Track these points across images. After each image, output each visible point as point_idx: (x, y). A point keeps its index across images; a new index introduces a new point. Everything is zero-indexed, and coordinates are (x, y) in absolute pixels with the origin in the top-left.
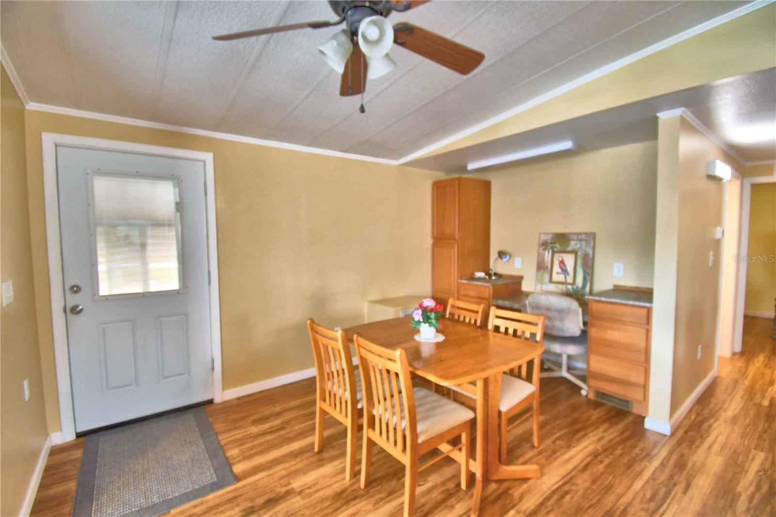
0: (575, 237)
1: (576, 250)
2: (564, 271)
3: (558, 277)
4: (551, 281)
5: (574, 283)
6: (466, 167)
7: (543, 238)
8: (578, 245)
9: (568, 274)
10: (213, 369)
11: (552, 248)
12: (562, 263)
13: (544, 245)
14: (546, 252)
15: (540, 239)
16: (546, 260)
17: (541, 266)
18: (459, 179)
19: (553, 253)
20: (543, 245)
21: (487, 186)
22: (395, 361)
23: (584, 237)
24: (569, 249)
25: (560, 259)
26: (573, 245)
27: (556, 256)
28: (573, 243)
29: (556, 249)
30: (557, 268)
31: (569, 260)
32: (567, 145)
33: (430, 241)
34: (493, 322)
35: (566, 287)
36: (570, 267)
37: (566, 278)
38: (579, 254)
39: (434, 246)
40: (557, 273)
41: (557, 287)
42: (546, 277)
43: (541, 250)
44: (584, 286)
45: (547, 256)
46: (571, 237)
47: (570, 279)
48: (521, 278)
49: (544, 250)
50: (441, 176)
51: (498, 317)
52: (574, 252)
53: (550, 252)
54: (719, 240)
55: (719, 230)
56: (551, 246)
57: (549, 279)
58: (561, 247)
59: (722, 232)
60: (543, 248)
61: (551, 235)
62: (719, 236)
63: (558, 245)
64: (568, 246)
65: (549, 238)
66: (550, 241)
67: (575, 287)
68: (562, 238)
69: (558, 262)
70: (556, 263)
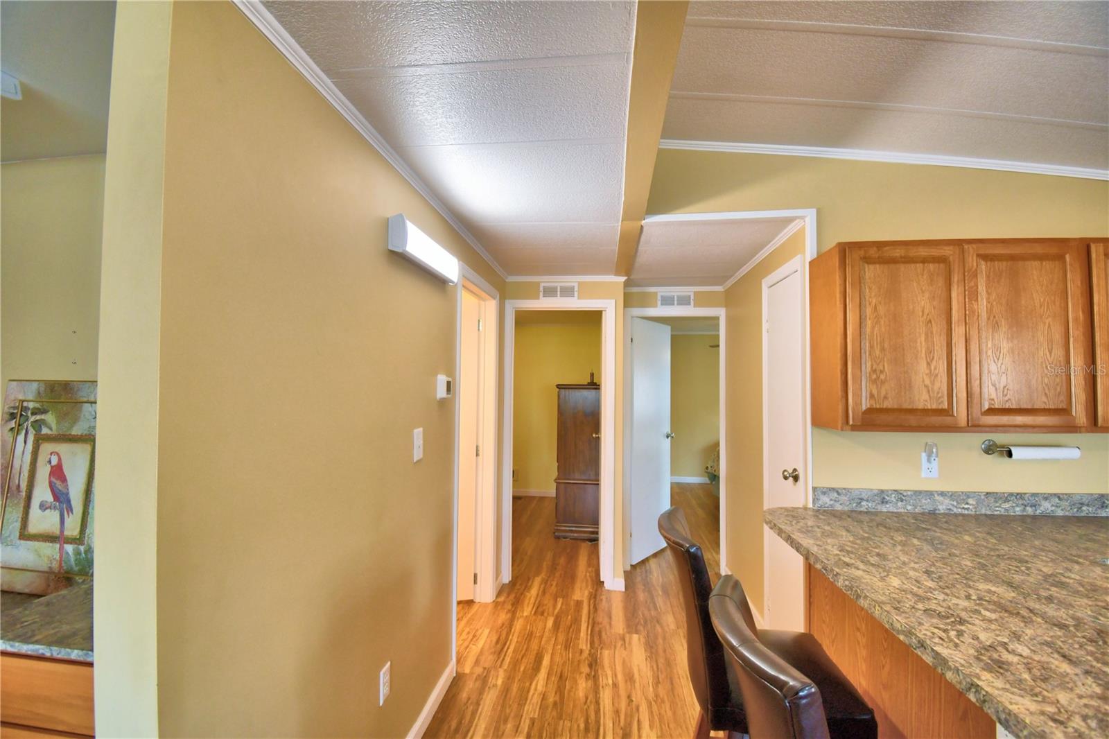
2: (61, 498)
3: (44, 521)
4: (24, 535)
5: (81, 539)
7: (16, 394)
9: (70, 509)
11: (38, 425)
12: (58, 472)
13: (17, 415)
14: (21, 438)
15: (6, 398)
16: (16, 463)
19: (39, 442)
20: (13, 416)
24: (76, 431)
25: (55, 461)
26: (90, 418)
27: (46, 448)
29: (45, 431)
30: (42, 493)
31: (77, 465)
35: (61, 549)
36: (76, 487)
37: (62, 521)
40: (43, 507)
41: (37, 552)
42: (14, 515)
43: (9, 437)
45: (22, 449)
47: (72, 526)
49: (15, 431)
52: (91, 440)
53: (31, 438)
54: (442, 401)
55: (442, 379)
56: (33, 419)
57: (18, 525)
58: (58, 423)
59: (449, 385)
60: (13, 424)
61: (35, 385)
62: (441, 392)
63: (50, 418)
64: (75, 420)
65: (29, 395)
66: (31, 405)
67: (82, 548)
68: (64, 396)
69: (48, 468)
70: (43, 473)
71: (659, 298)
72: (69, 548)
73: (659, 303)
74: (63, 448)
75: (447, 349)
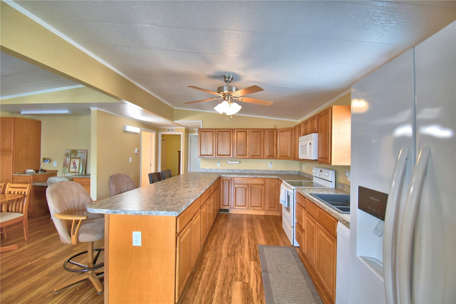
0: (80, 152)
1: (80, 157)
2: (75, 167)
3: (72, 170)
4: (69, 172)
5: (78, 172)
7: (67, 151)
8: (81, 155)
9: (77, 168)
11: (70, 156)
12: (74, 163)
13: (67, 155)
14: (68, 158)
15: (65, 152)
16: (67, 162)
17: (65, 165)
18: (15, 118)
20: (66, 155)
21: (38, 124)
23: (83, 151)
24: (77, 157)
25: (74, 161)
26: (79, 155)
27: (72, 160)
28: (79, 154)
29: (72, 157)
30: (72, 166)
31: (77, 162)
34: (8, 190)
35: (75, 174)
36: (77, 165)
37: (75, 170)
38: (81, 159)
40: (72, 168)
41: (72, 174)
44: (82, 173)
45: (68, 160)
46: (78, 151)
47: (77, 170)
48: (57, 171)
49: (67, 157)
51: (11, 187)
52: (79, 158)
53: (69, 158)
54: (136, 153)
55: (136, 150)
56: (70, 155)
57: (68, 171)
58: (74, 156)
59: (138, 151)
60: (66, 156)
61: (70, 150)
63: (72, 155)
64: (77, 155)
65: (69, 152)
66: (69, 153)
67: (79, 174)
68: (75, 152)
69: (73, 163)
70: (72, 163)
72: (77, 174)
73: (196, 132)
74: (75, 160)
75: (138, 144)
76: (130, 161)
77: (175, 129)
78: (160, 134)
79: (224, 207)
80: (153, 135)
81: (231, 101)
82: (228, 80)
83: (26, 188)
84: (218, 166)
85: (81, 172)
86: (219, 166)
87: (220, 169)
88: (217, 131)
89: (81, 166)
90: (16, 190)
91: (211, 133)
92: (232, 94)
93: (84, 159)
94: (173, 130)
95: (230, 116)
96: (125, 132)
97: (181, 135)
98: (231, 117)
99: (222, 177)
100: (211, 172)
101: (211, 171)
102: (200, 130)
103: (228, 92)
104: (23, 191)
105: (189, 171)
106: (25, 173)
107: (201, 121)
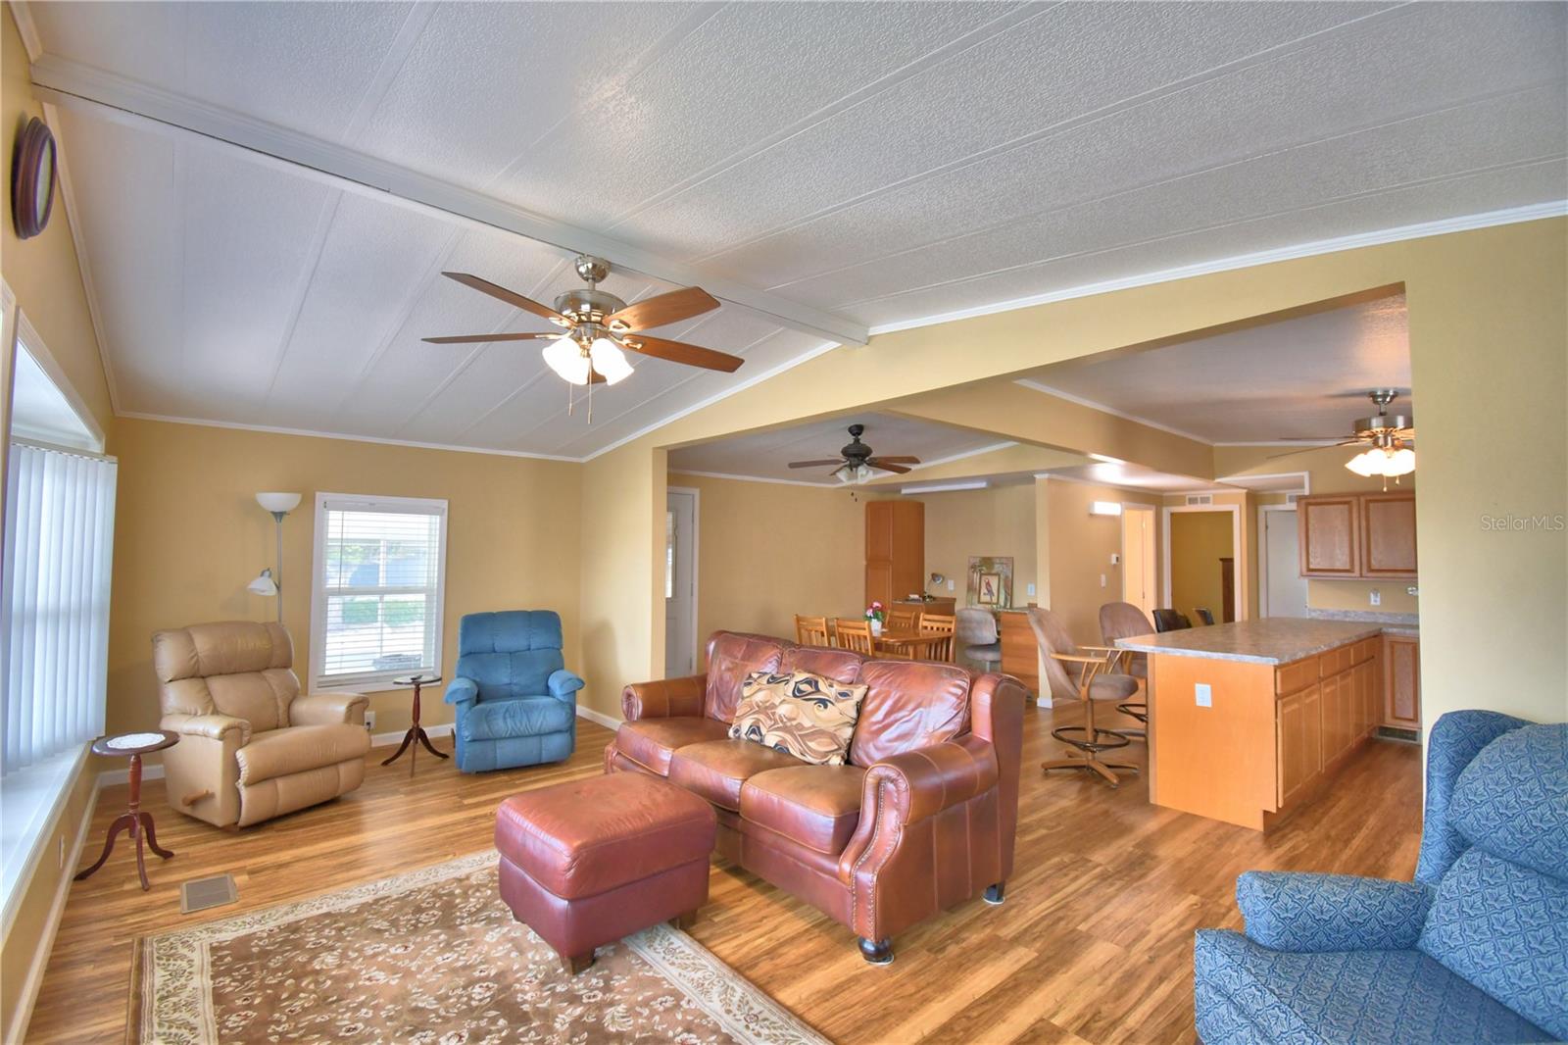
0: (998, 561)
1: (1000, 572)
2: (990, 592)
3: (984, 598)
4: (979, 602)
5: (997, 603)
6: (900, 491)
7: (972, 561)
8: (1001, 569)
9: (993, 594)
10: (691, 667)
11: (980, 570)
12: (988, 584)
13: (973, 567)
14: (976, 574)
15: (970, 562)
16: (975, 581)
17: (971, 588)
18: (893, 502)
19: (981, 575)
21: (920, 507)
22: (865, 629)
23: (1004, 561)
24: (994, 572)
25: (987, 581)
26: (997, 568)
27: (984, 578)
28: (996, 566)
29: (983, 572)
30: (984, 590)
31: (994, 582)
32: (983, 485)
33: (864, 563)
34: (922, 623)
35: (990, 606)
36: (994, 588)
37: (991, 598)
38: (1001, 576)
39: (867, 566)
40: (985, 594)
41: (984, 607)
42: (976, 598)
43: (971, 574)
44: (1006, 604)
45: (976, 577)
46: (994, 560)
47: (994, 600)
48: (955, 599)
49: (974, 573)
50: (874, 496)
51: (926, 620)
52: (998, 574)
53: (979, 575)
54: (1115, 565)
55: (1114, 556)
56: (978, 568)
57: (977, 600)
58: (987, 570)
59: (1117, 558)
60: (973, 570)
62: (1114, 561)
63: (984, 568)
64: (993, 569)
65: (977, 561)
66: (978, 564)
67: (998, 606)
68: (987, 562)
70: (984, 584)
71: (1287, 497)
72: (995, 606)
73: (1287, 501)
74: (989, 577)
75: (1116, 543)
76: (1103, 585)
77: (1211, 496)
78: (1166, 512)
79: (1398, 722)
80: (1149, 515)
81: (1393, 445)
82: (1384, 401)
83: (951, 622)
84: (1373, 603)
85: (1002, 604)
86: (1378, 603)
87: (1381, 614)
88: (1362, 499)
89: (1002, 591)
90: (935, 625)
91: (1341, 506)
92: (1393, 433)
93: (1007, 577)
94: (1205, 500)
95: (1395, 478)
96: (1092, 515)
97: (1230, 513)
98: (1397, 482)
99: (1386, 634)
100: (1347, 619)
101: (1346, 616)
102: (1304, 501)
103: (1384, 430)
104: (946, 626)
105: (1263, 614)
106: (907, 600)
107: (1306, 475)
